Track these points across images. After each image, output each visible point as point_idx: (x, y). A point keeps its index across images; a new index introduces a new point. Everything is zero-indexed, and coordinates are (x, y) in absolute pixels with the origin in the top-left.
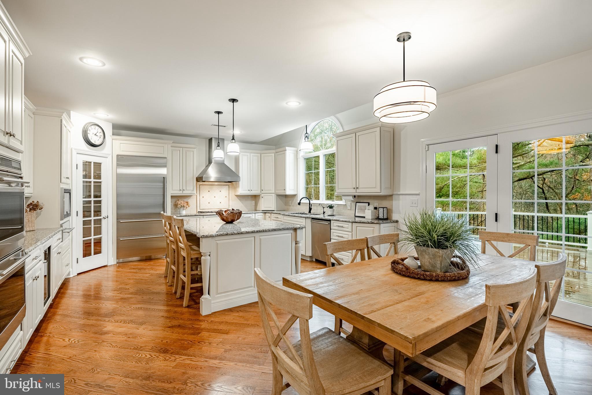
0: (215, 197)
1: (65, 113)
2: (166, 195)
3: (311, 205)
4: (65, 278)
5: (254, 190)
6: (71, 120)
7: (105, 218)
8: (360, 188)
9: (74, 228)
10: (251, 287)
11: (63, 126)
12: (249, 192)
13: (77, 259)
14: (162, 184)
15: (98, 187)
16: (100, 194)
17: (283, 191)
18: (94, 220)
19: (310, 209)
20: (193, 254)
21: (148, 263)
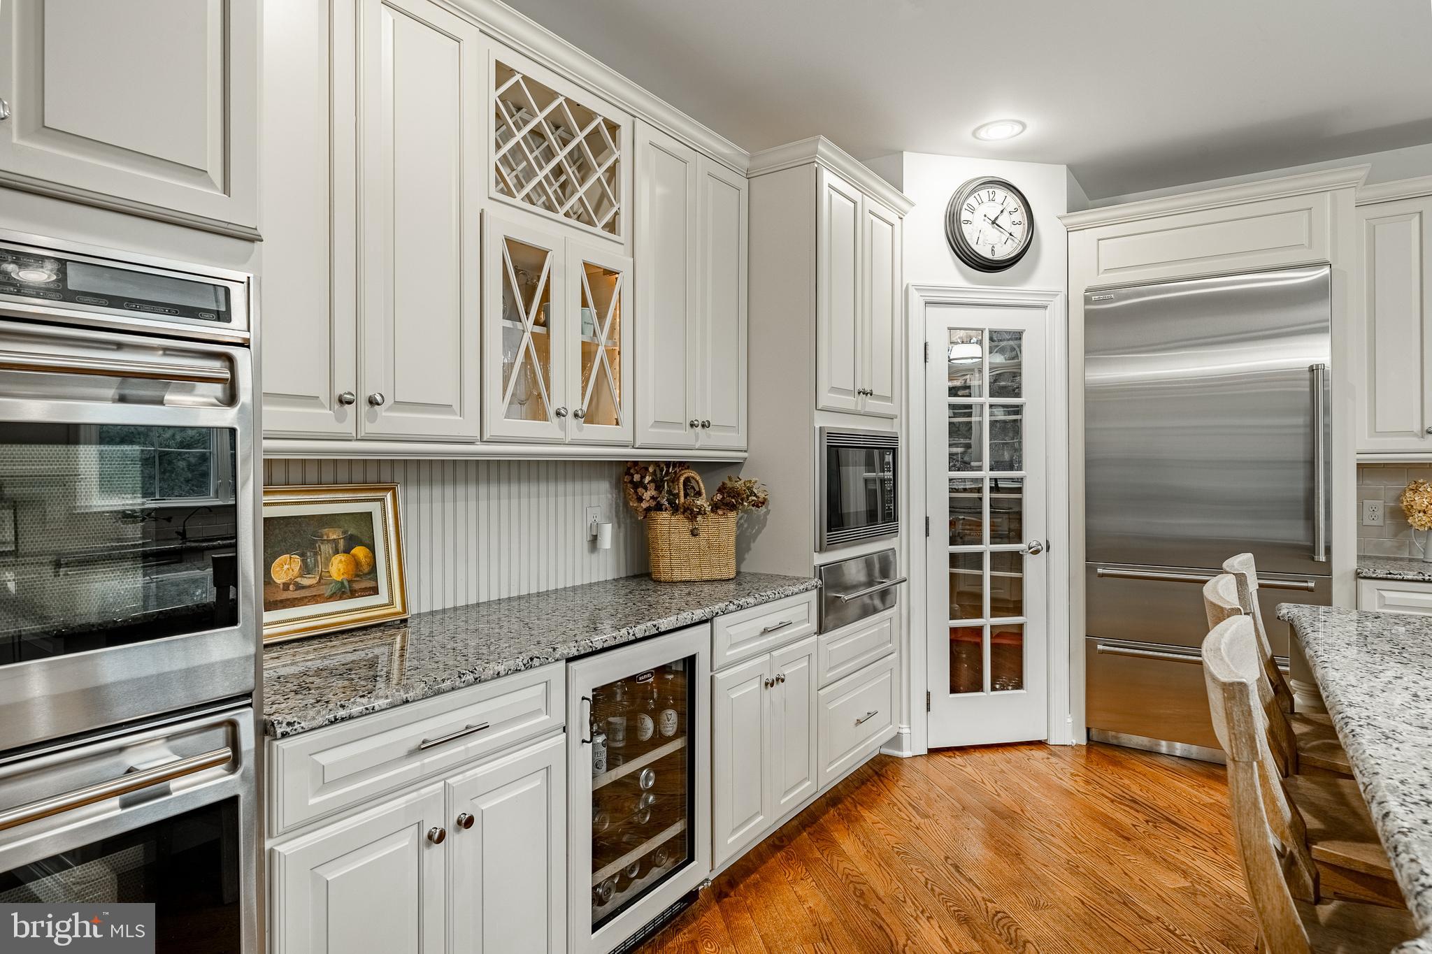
1: (822, 137)
7: (1039, 551)
11: (827, 193)
13: (929, 694)
18: (993, 553)
21: (1216, 790)
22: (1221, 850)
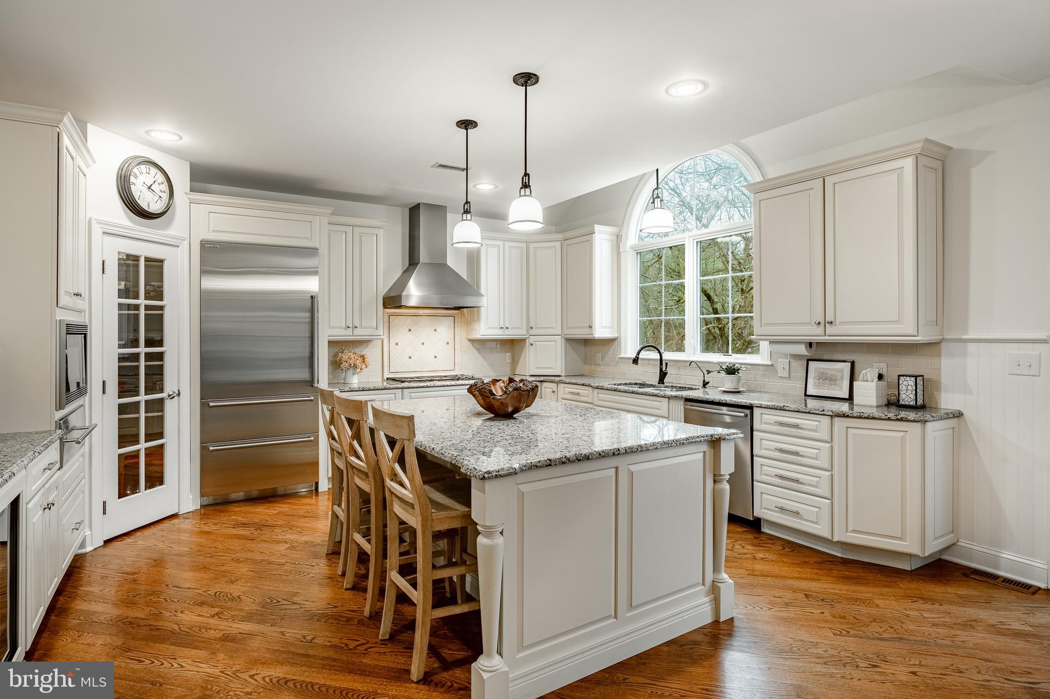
0: (423, 344)
1: (69, 113)
2: (318, 338)
3: (666, 364)
4: (75, 555)
5: (513, 328)
6: (89, 144)
7: (174, 397)
8: (837, 322)
9: (96, 425)
10: (608, 617)
11: (64, 152)
12: (501, 332)
13: (104, 503)
14: (308, 315)
15: (156, 321)
16: (160, 336)
17: (587, 331)
18: (146, 401)
19: (663, 375)
20: (438, 519)
21: (276, 507)
22: (293, 528)
